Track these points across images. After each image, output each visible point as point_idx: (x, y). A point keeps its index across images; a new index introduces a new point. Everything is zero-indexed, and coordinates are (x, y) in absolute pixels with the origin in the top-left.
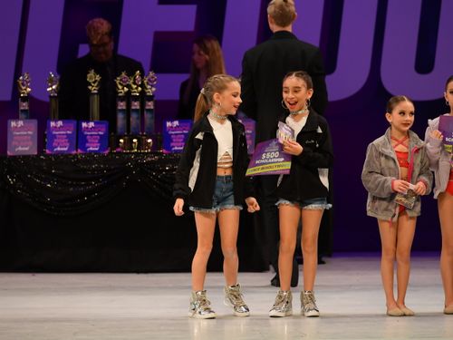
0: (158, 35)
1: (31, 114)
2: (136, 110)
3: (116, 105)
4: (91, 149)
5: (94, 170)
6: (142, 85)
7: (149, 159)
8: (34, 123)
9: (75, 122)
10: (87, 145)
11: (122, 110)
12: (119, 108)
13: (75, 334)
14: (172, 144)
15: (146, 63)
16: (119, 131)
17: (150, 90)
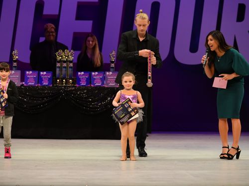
0: (75, 34)
1: (18, 68)
2: (65, 67)
3: (56, 65)
4: (44, 84)
5: (45, 93)
6: (68, 57)
7: (70, 89)
8: (19, 72)
9: (38, 72)
10: (43, 82)
11: (58, 67)
13: (36, 166)
14: (81, 82)
15: (70, 46)
16: (57, 76)
17: (71, 58)
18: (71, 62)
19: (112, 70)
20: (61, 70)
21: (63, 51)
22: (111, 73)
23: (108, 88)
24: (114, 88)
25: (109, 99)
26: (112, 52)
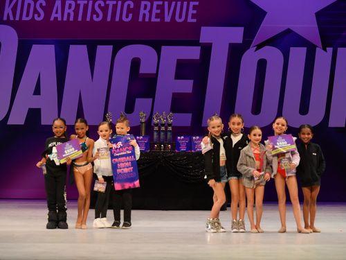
2: (163, 131)
3: (153, 128)
7: (169, 155)
11: (156, 131)
14: (180, 148)
16: (154, 141)
17: (170, 121)
18: (170, 125)
20: (159, 134)
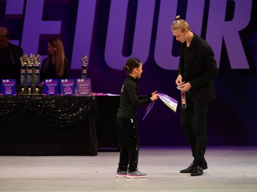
0: (41, 36)
2: (30, 74)
3: (20, 71)
4: (7, 93)
5: (9, 103)
6: (34, 62)
7: (37, 98)
10: (5, 91)
11: (23, 74)
12: (22, 72)
14: (48, 91)
17: (38, 64)
18: (37, 68)
19: (84, 76)
20: (26, 77)
21: (29, 56)
22: (83, 80)
23: (79, 97)
24: (87, 97)
25: (81, 109)
26: (84, 56)
